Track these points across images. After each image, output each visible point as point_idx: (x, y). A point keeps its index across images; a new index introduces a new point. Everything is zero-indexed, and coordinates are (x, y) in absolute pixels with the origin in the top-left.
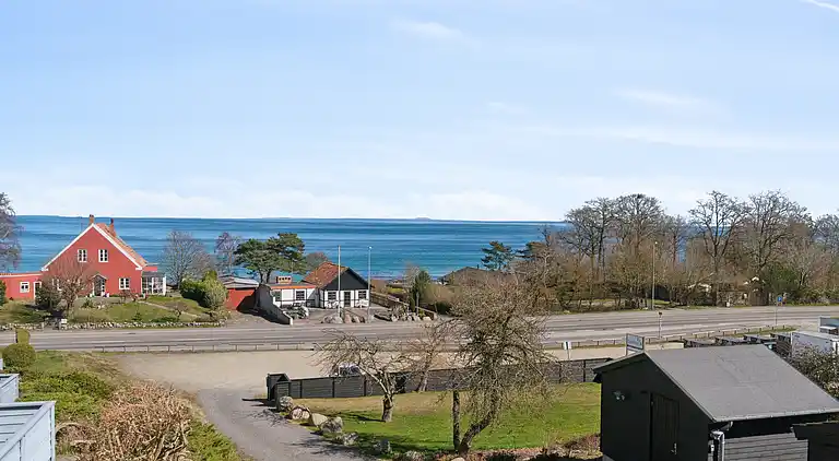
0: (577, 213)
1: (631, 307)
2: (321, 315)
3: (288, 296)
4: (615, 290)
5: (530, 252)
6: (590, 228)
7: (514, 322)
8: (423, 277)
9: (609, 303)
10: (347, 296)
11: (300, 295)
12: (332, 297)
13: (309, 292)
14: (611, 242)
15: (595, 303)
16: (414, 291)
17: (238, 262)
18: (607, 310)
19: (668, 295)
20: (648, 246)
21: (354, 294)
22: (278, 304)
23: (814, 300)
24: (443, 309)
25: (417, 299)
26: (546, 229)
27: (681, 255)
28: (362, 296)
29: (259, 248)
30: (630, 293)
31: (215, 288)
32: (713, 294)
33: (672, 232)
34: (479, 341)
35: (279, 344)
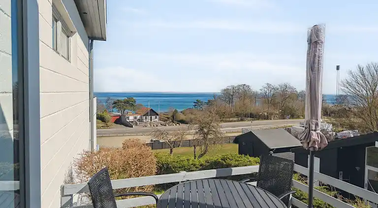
0: (225, 90)
1: (242, 120)
2: (143, 124)
3: (131, 118)
4: (237, 115)
5: (209, 103)
6: (229, 95)
7: (213, 124)
8: (176, 111)
9: (235, 119)
10: (151, 118)
11: (135, 118)
12: (146, 118)
13: (138, 117)
14: (235, 100)
15: (231, 119)
16: (173, 117)
17: (114, 107)
18: (235, 121)
19: (253, 116)
20: (247, 101)
21: (153, 117)
22: (128, 121)
23: (298, 117)
24: (182, 122)
25: (174, 119)
26: (214, 96)
27: (257, 104)
28: (156, 118)
29: (121, 102)
30: (242, 116)
31: (107, 116)
32: (268, 116)
33: (254, 97)
34: (201, 129)
35: (131, 133)
